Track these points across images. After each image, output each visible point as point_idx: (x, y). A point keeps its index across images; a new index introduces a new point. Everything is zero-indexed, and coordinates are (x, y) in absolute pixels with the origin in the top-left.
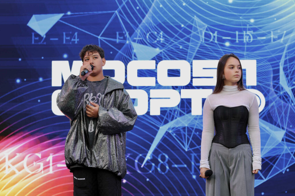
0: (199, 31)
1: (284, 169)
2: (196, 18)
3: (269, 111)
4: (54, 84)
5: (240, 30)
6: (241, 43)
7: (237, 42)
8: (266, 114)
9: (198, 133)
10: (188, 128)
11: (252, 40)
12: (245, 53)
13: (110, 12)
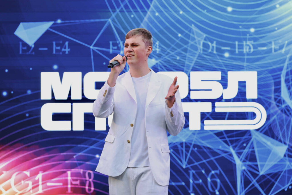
0: (197, 40)
1: (287, 186)
2: (193, 27)
3: (270, 125)
4: (43, 97)
5: (240, 40)
6: (241, 54)
7: (237, 52)
8: (267, 128)
9: (196, 149)
10: (186, 143)
11: (252, 50)
12: (245, 64)
13: (102, 20)
